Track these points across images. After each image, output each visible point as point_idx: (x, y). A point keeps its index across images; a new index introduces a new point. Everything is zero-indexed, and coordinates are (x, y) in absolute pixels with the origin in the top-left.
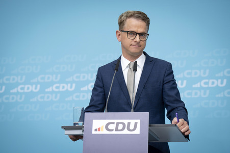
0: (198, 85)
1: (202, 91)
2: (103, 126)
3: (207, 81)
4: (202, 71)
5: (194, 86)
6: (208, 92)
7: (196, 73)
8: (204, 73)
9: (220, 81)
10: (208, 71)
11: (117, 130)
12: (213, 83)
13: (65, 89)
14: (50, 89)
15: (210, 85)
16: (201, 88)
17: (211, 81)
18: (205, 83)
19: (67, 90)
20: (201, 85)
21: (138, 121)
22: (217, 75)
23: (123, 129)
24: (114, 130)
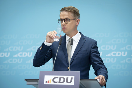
0: (109, 55)
1: (112, 59)
2: (51, 80)
3: (115, 52)
5: (107, 55)
7: (108, 48)
9: (123, 52)
11: (60, 82)
12: (119, 54)
13: (26, 56)
14: (16, 56)
15: (117, 55)
17: (117, 53)
18: (114, 54)
20: (111, 55)
22: (121, 49)
23: (64, 82)
24: (58, 82)
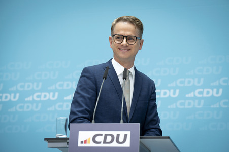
0: (191, 95)
1: (197, 101)
2: (90, 139)
3: (201, 90)
4: (196, 79)
5: (187, 96)
6: (202, 102)
7: (189, 82)
8: (199, 82)
9: (215, 90)
10: (202, 80)
11: (105, 142)
12: (208, 93)
15: (205, 95)
16: (195, 98)
17: (205, 90)
18: (200, 93)
19: (49, 99)
20: (195, 95)
21: (129, 133)
22: (212, 85)
24: (102, 142)
